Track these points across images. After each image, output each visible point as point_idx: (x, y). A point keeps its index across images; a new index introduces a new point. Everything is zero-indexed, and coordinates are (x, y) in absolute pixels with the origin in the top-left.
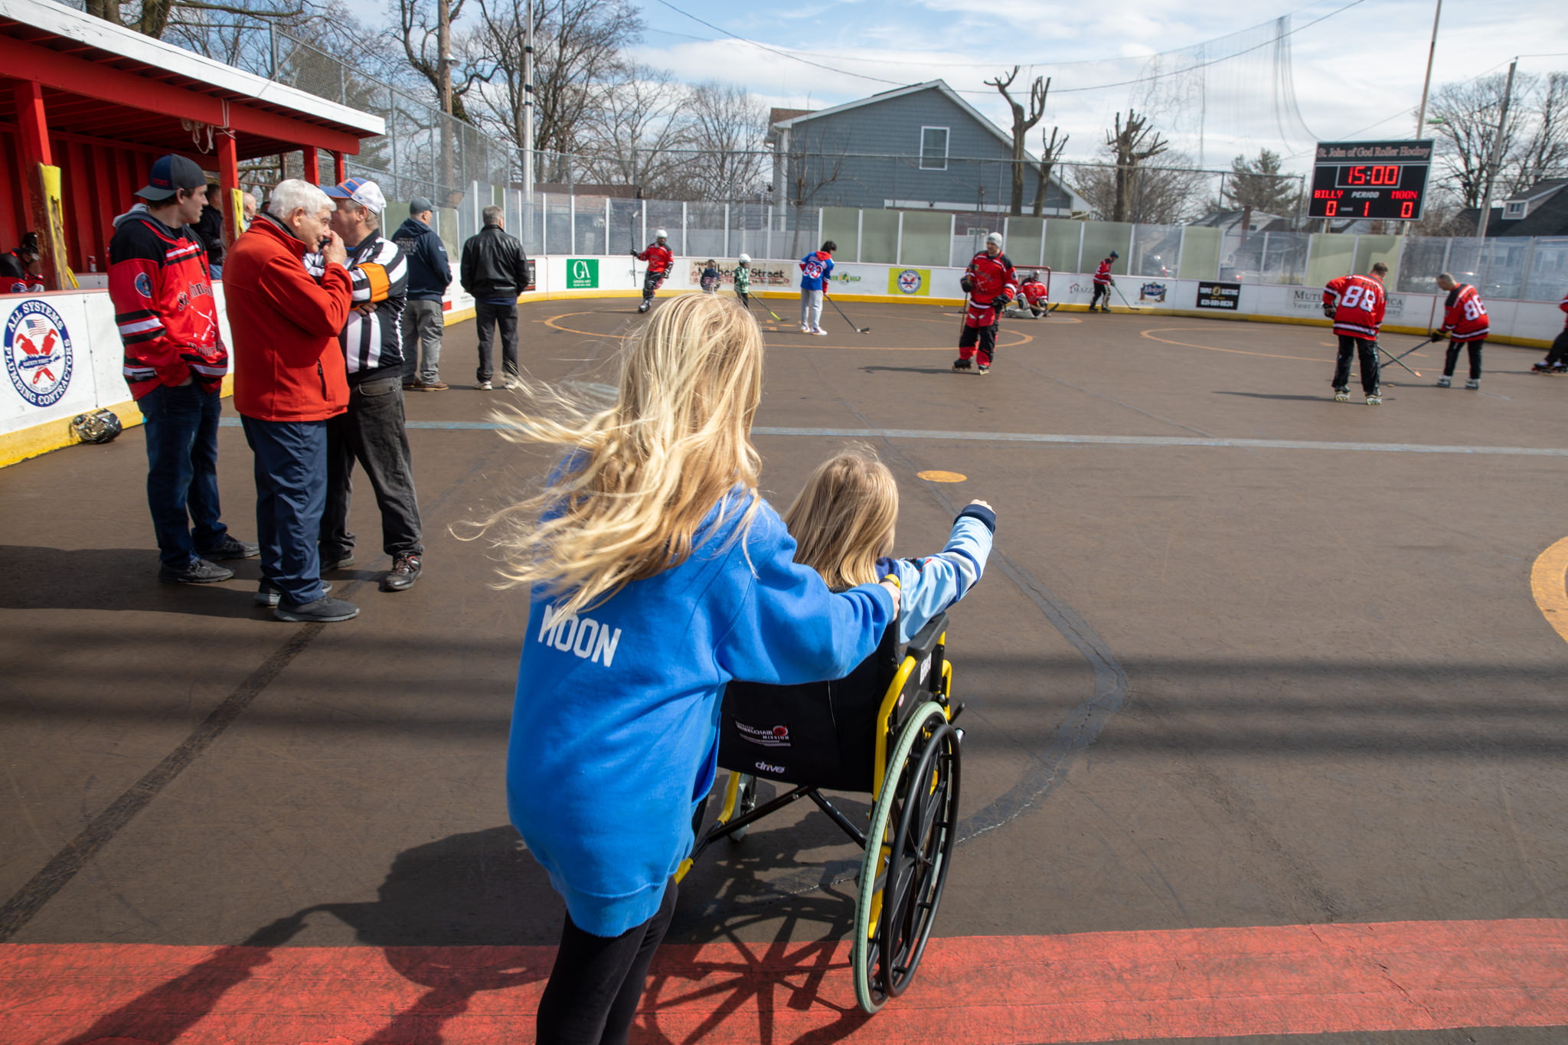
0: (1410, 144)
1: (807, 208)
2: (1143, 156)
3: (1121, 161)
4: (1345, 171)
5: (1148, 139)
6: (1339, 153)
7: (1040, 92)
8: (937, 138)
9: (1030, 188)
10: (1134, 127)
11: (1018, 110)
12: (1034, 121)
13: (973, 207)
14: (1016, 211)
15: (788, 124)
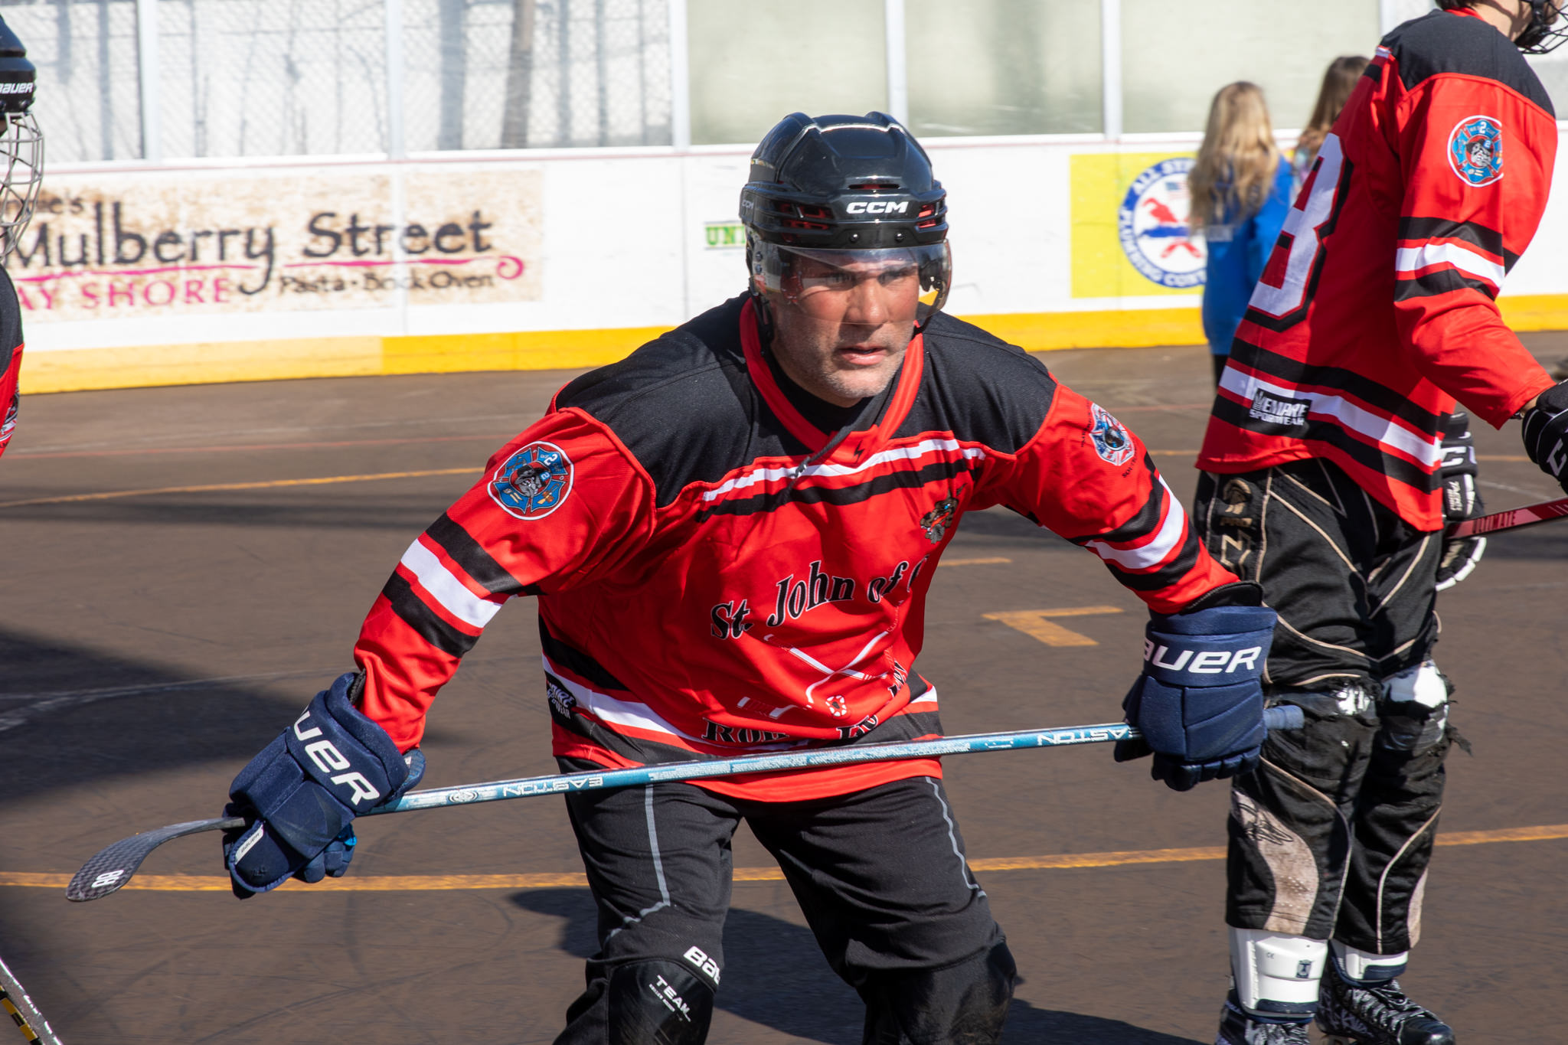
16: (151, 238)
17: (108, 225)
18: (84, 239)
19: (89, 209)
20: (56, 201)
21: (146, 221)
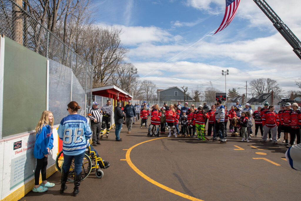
0: (224, 93)
1: (162, 101)
2: (199, 95)
3: (196, 95)
4: (219, 96)
5: (199, 93)
6: (218, 94)
7: (187, 88)
8: (176, 93)
9: (186, 98)
10: (197, 92)
11: (184, 90)
12: (186, 91)
13: (179, 100)
14: (185, 101)
15: (159, 92)
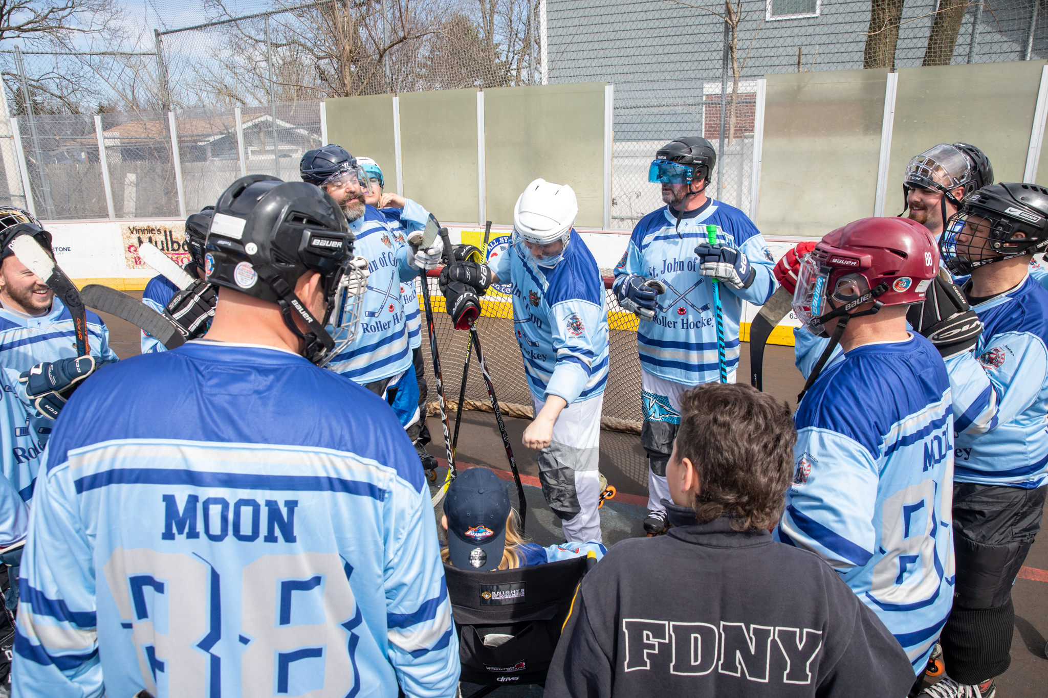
16: (181, 243)
17: (169, 238)
18: (162, 242)
19: (163, 233)
20: (153, 230)
21: (179, 238)
